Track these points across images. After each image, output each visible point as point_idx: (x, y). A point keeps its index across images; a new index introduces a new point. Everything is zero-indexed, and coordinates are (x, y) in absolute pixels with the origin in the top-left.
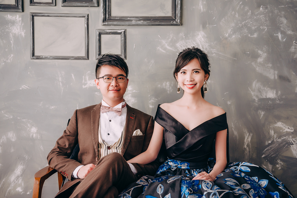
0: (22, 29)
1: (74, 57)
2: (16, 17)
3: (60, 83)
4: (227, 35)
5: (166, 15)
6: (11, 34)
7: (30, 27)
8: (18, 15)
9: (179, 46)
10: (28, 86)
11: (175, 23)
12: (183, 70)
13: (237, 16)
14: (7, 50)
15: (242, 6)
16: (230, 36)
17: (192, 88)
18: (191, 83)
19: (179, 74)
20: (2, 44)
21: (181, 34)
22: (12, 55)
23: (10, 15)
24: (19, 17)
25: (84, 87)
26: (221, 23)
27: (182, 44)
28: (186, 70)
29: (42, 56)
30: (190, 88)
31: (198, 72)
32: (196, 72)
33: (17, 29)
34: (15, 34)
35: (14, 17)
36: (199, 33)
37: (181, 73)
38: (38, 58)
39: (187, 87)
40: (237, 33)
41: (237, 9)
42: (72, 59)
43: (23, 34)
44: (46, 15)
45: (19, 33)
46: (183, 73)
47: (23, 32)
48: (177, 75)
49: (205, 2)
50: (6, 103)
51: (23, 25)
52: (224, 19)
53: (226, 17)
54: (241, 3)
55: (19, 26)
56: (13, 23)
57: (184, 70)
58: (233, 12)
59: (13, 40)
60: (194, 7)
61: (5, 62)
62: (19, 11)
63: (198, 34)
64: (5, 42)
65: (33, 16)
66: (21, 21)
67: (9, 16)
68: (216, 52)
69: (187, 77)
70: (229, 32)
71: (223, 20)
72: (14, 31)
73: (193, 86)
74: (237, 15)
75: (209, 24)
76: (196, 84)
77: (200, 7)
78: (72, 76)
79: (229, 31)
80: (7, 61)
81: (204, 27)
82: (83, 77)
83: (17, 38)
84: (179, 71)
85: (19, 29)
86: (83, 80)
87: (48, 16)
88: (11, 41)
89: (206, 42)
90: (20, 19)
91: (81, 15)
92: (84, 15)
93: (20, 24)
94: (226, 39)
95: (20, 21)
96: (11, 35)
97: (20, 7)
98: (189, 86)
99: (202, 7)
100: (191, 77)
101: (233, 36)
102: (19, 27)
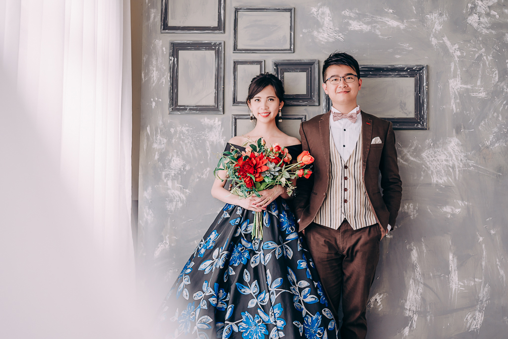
0: (221, 135)
2: (214, 121)
4: (488, 143)
5: (407, 115)
6: (207, 142)
7: (232, 133)
8: (217, 119)
9: (426, 157)
11: (420, 126)
12: (257, 97)
13: (500, 119)
14: (202, 162)
15: (506, 107)
16: (492, 144)
17: (267, 116)
18: (265, 111)
19: (252, 101)
20: (196, 155)
21: (427, 140)
22: (209, 169)
23: (208, 118)
24: (218, 121)
26: (480, 128)
27: (429, 154)
28: (260, 98)
30: (264, 117)
31: (273, 100)
32: (271, 99)
33: (216, 136)
34: (213, 142)
35: (212, 121)
36: (452, 140)
39: (261, 115)
40: (501, 140)
41: (500, 110)
43: (222, 142)
45: (218, 141)
46: (256, 100)
47: (222, 140)
48: (250, 103)
49: (458, 101)
50: (200, 231)
51: (222, 130)
52: (483, 122)
53: (486, 120)
54: (505, 103)
55: (218, 132)
56: (211, 128)
57: (259, 97)
58: (496, 114)
59: (210, 149)
60: (444, 107)
61: (198, 177)
62: (220, 113)
63: (451, 142)
64: (200, 152)
65: (236, 119)
66: (221, 126)
67: (206, 120)
68: (474, 164)
69: (262, 104)
70: (491, 139)
71: (482, 124)
72: (211, 139)
73: (267, 114)
74: (501, 117)
75: (464, 128)
76: (270, 113)
77: (452, 107)
79: (491, 137)
80: (202, 177)
81: (458, 132)
83: (215, 147)
84: (252, 98)
85: (218, 136)
88: (208, 152)
89: (462, 152)
90: (220, 123)
91: (297, 117)
92: (301, 117)
93: (219, 129)
94: (487, 147)
95: (219, 125)
96: (208, 144)
97: (221, 109)
98: (264, 114)
99: (454, 106)
100: (266, 106)
101: (497, 145)
102: (217, 134)
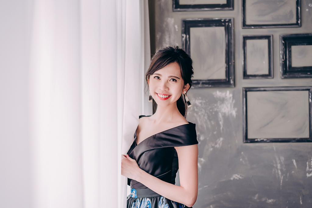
0: (232, 107)
1: (296, 139)
2: (226, 94)
3: (279, 171)
6: (220, 113)
7: (243, 105)
8: (228, 91)
10: (241, 176)
12: (157, 74)
14: (215, 133)
18: (164, 93)
20: (210, 126)
22: (221, 139)
23: (220, 91)
24: (230, 93)
25: (308, 175)
29: (257, 139)
31: (176, 81)
32: (173, 80)
33: (228, 108)
34: (225, 114)
35: (224, 94)
37: (155, 77)
38: (253, 141)
39: (159, 97)
42: (294, 141)
43: (234, 113)
44: (262, 89)
45: (230, 113)
46: (156, 78)
47: (234, 111)
51: (234, 102)
55: (229, 104)
56: (223, 100)
57: (159, 74)
59: (222, 120)
61: (212, 147)
62: (231, 86)
64: (213, 123)
65: (246, 92)
66: (232, 98)
67: (218, 93)
72: (223, 111)
73: (166, 97)
76: (170, 96)
78: (293, 162)
80: (216, 146)
82: (307, 163)
83: (226, 118)
84: (152, 74)
86: (308, 167)
87: (265, 90)
88: (221, 123)
90: (231, 95)
91: (305, 88)
92: (309, 88)
93: (231, 101)
95: (230, 98)
96: (220, 115)
97: (232, 82)
102: (229, 106)
